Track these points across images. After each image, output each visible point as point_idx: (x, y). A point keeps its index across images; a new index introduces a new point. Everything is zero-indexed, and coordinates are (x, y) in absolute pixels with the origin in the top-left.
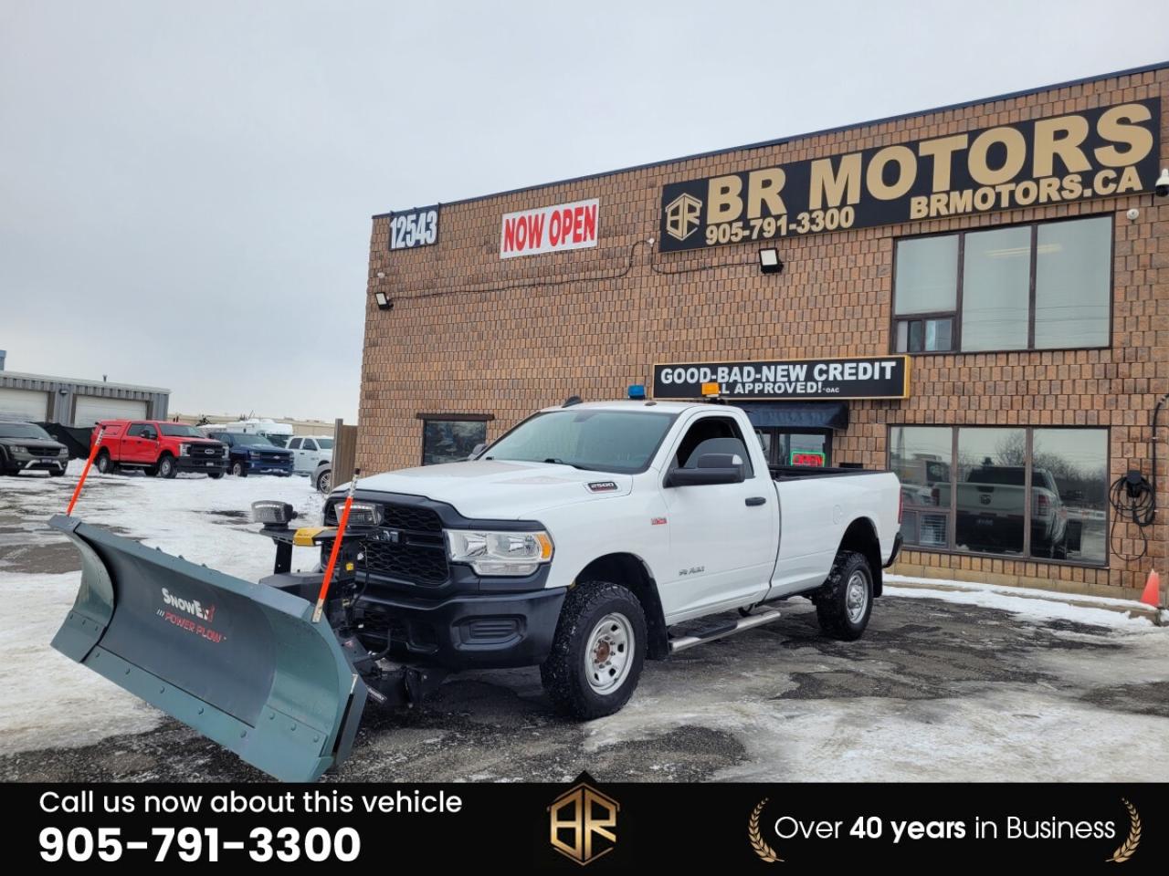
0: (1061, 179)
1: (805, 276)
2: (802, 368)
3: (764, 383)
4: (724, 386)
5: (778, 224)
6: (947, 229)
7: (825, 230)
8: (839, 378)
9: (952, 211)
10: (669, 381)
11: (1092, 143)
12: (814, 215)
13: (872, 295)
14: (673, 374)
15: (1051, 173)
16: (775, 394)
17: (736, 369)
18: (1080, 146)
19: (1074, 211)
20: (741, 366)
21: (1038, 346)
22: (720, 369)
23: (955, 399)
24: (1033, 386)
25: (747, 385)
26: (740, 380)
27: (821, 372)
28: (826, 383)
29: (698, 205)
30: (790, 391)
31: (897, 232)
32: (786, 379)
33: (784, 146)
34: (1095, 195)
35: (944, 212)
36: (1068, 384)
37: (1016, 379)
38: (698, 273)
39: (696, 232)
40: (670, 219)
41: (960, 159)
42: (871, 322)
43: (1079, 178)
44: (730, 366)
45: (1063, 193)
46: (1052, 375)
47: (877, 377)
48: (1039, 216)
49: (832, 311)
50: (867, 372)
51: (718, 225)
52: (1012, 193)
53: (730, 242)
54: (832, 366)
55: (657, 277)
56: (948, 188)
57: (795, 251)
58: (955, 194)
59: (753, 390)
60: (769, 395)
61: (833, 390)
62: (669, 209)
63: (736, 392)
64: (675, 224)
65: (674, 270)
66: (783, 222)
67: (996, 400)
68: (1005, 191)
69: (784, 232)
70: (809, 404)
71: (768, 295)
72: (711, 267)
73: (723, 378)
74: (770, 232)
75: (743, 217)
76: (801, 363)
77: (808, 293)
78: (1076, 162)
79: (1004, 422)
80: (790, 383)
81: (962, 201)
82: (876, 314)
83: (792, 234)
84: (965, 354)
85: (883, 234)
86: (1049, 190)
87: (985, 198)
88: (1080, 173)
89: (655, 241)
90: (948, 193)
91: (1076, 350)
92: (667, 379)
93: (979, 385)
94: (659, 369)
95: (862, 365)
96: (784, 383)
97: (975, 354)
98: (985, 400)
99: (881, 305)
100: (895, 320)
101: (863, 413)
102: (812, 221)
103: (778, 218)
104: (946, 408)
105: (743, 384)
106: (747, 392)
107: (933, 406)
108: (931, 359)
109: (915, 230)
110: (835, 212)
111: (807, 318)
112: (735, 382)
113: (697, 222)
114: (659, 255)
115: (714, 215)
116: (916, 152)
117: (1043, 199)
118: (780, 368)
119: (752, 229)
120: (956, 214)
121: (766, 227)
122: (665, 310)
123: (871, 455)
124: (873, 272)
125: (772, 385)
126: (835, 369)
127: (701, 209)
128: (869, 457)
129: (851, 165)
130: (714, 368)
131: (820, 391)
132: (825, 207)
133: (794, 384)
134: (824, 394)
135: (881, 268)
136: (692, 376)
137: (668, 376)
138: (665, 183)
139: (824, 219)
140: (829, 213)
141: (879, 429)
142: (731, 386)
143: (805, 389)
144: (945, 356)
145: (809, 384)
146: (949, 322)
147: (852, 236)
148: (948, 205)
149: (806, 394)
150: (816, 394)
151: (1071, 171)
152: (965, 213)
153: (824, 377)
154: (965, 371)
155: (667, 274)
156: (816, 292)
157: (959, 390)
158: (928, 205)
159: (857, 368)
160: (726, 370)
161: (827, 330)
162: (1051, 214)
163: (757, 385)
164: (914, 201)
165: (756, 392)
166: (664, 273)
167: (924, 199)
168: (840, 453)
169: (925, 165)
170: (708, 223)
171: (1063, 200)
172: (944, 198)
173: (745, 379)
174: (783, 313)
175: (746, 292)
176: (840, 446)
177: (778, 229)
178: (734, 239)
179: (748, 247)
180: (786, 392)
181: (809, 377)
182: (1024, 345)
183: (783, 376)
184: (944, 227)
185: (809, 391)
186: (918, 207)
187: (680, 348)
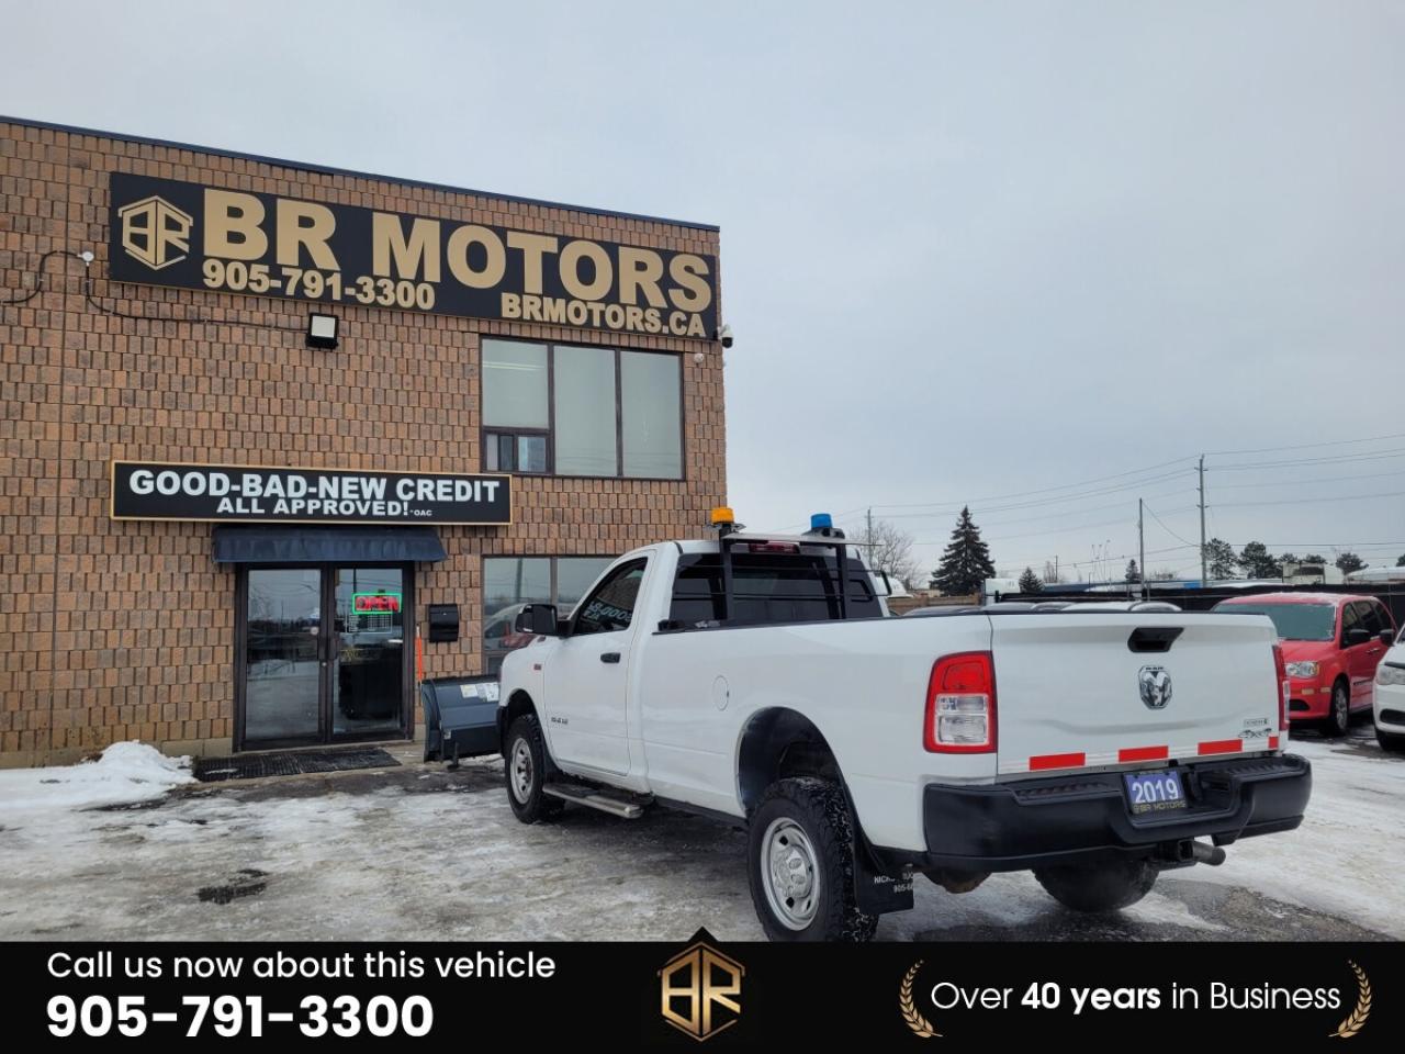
0: (644, 311)
1: (367, 361)
2: (379, 482)
3: (322, 501)
4: (255, 503)
5: (328, 283)
6: (538, 336)
7: (396, 305)
8: (431, 497)
9: (546, 319)
10: (149, 489)
11: (666, 283)
12: (381, 283)
13: (458, 398)
14: (155, 479)
15: (635, 303)
16: (340, 516)
17: (275, 479)
18: (656, 282)
19: (652, 345)
20: (284, 475)
21: (626, 475)
22: (246, 477)
23: (555, 527)
24: (627, 514)
25: (294, 502)
26: (282, 494)
27: (406, 489)
28: (414, 504)
29: (187, 222)
30: (363, 512)
31: (484, 328)
32: (356, 496)
33: (326, 179)
34: (671, 334)
35: (538, 317)
36: (655, 513)
37: (611, 507)
38: (188, 325)
39: (182, 261)
40: (128, 230)
41: (550, 263)
42: (459, 431)
43: (657, 314)
44: (265, 475)
45: (646, 324)
46: (642, 504)
47: (478, 498)
48: (625, 343)
49: (409, 411)
50: (466, 493)
51: (226, 262)
52: (602, 314)
53: (247, 290)
54: (421, 482)
55: (101, 320)
56: (540, 292)
57: (355, 326)
58: (548, 301)
59: (306, 508)
60: (331, 516)
61: (423, 513)
62: (127, 213)
63: (276, 511)
64: (140, 241)
65: (140, 313)
66: (335, 280)
67: (595, 528)
68: (597, 308)
69: (336, 296)
70: (390, 531)
71: (314, 378)
72: (212, 322)
73: (252, 489)
74: (315, 290)
75: (270, 258)
76: (379, 476)
77: (373, 383)
78: (655, 298)
79: (602, 552)
80: (363, 502)
81: (556, 310)
82: (464, 422)
83: (348, 302)
84: (563, 478)
85: (468, 327)
86: (633, 318)
87: (577, 313)
88: (659, 309)
89: (95, 259)
90: (541, 297)
91: (660, 481)
92: (141, 486)
93: (579, 512)
94: (124, 471)
95: (459, 484)
96: (354, 501)
97: (573, 478)
98: (584, 528)
99: (470, 412)
100: (485, 431)
101: (454, 542)
102: (379, 291)
103: (327, 274)
104: (546, 536)
105: (289, 501)
106: (294, 511)
107: (533, 534)
108: (530, 480)
109: (505, 330)
110: (410, 286)
111: (373, 415)
112: (275, 497)
113: (185, 247)
114: (101, 283)
115: (215, 243)
116: (504, 241)
117: (630, 327)
118: (346, 480)
119: (286, 280)
120: (551, 322)
121: (307, 281)
122: (121, 377)
123: (465, 593)
124: (458, 370)
125: (335, 504)
126: (426, 486)
127: (191, 229)
128: (462, 595)
129: (427, 232)
130: (236, 475)
131: (406, 514)
132: (395, 277)
133: (368, 504)
134: (411, 517)
135: (468, 367)
136: (194, 484)
137: (145, 483)
138: (112, 167)
139: (395, 291)
140: (401, 285)
141: (473, 560)
142: (268, 503)
143: (386, 510)
144: (543, 478)
145: (390, 504)
146: (543, 440)
147: (430, 321)
148: (541, 311)
149: (387, 517)
150: (400, 517)
151: (651, 304)
152: (558, 323)
153: (411, 495)
154: (564, 496)
155: (122, 316)
156: (385, 384)
157: (557, 517)
158: (521, 305)
159: (453, 487)
160: (258, 478)
161: (403, 435)
162: (634, 344)
163: (310, 502)
164: (505, 296)
165: (310, 511)
166: (115, 314)
167: (515, 297)
168: (426, 594)
169: (515, 258)
170: (207, 253)
171: (647, 332)
172: (537, 300)
173: (291, 493)
174: (337, 406)
175: (276, 368)
176: (426, 584)
177: (328, 290)
178: (254, 286)
179: (277, 305)
180: (356, 515)
181: (390, 494)
182: (614, 473)
183: (351, 492)
184: (536, 334)
185: (390, 513)
186: (509, 304)
187: (155, 439)
